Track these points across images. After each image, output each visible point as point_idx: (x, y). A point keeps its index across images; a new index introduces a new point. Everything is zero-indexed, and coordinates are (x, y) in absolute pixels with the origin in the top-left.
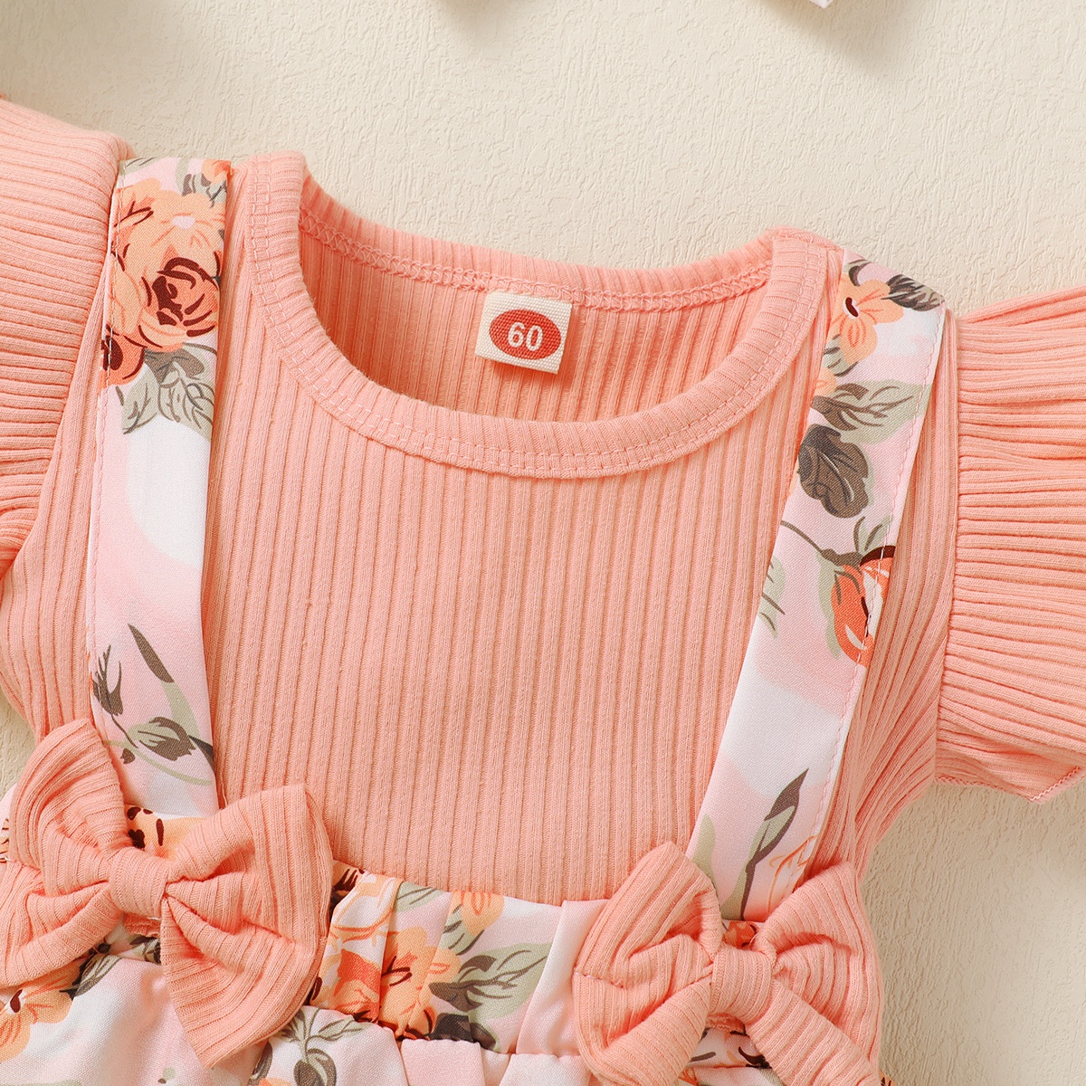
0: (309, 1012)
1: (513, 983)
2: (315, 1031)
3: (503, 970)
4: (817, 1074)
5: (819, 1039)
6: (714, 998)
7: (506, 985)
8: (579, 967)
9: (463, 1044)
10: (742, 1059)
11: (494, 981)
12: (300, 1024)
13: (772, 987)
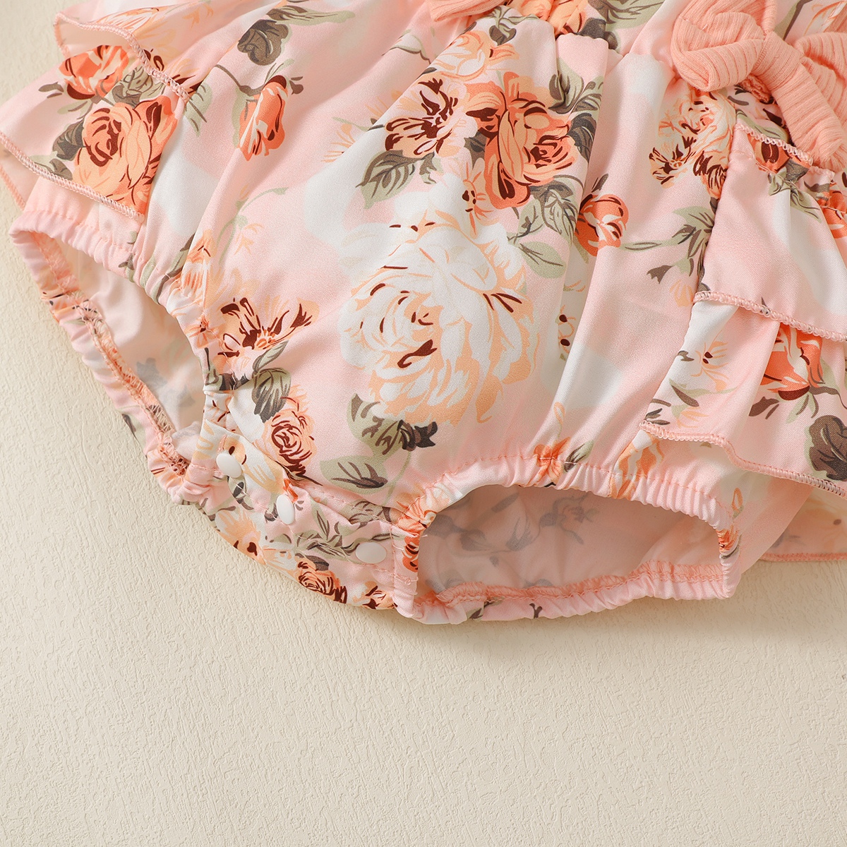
0: (504, 8)
1: (639, 12)
2: (507, 16)
3: (634, 5)
4: (813, 126)
5: (819, 106)
6: (762, 55)
7: (633, 13)
8: (682, 15)
9: (600, 40)
10: (765, 114)
11: (627, 11)
12: (498, 12)
13: (798, 65)
